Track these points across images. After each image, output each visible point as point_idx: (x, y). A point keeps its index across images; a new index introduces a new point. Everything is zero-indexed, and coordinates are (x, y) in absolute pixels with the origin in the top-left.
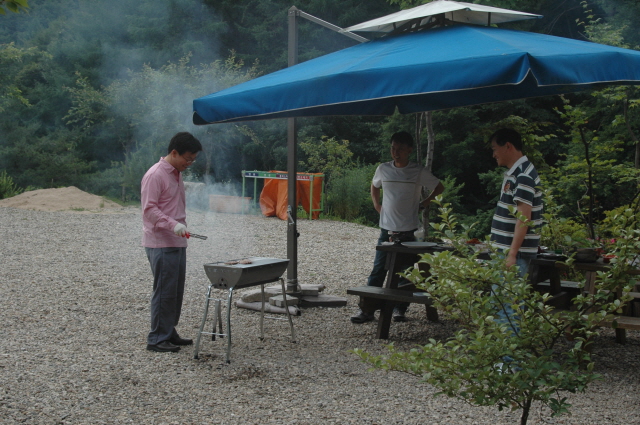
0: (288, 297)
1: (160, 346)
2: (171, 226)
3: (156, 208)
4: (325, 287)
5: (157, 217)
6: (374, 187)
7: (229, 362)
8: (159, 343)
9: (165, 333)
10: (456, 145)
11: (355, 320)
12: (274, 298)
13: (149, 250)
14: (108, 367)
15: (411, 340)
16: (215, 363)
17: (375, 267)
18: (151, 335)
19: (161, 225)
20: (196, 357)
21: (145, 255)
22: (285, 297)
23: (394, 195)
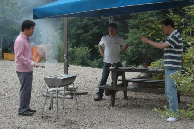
0: (66, 92)
1: (24, 113)
2: (29, 63)
3: (22, 56)
4: (78, 87)
5: (23, 59)
6: (100, 46)
7: (58, 118)
8: (24, 112)
9: (26, 108)
10: (85, 35)
11: (96, 100)
12: (61, 92)
13: (18, 73)
14: (7, 123)
15: (123, 107)
16: (53, 120)
17: (103, 78)
18: (20, 109)
19: (25, 62)
20: (42, 117)
21: (17, 75)
22: (65, 92)
23: (110, 49)
